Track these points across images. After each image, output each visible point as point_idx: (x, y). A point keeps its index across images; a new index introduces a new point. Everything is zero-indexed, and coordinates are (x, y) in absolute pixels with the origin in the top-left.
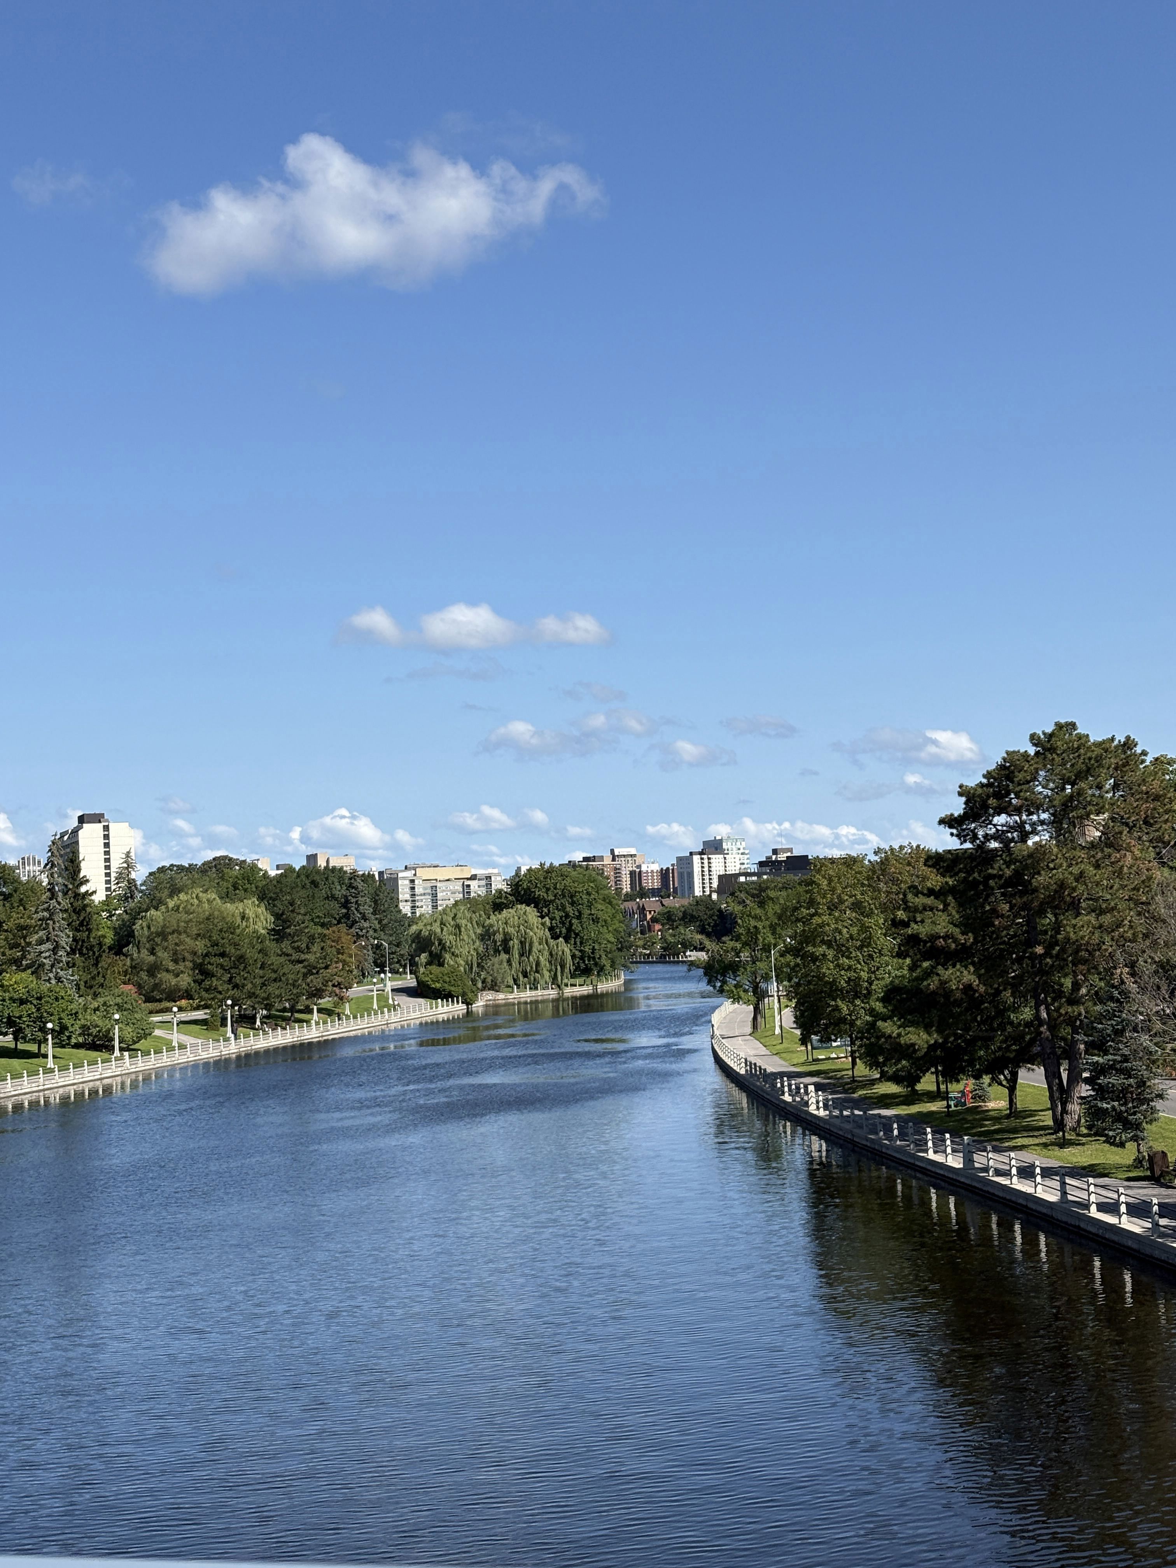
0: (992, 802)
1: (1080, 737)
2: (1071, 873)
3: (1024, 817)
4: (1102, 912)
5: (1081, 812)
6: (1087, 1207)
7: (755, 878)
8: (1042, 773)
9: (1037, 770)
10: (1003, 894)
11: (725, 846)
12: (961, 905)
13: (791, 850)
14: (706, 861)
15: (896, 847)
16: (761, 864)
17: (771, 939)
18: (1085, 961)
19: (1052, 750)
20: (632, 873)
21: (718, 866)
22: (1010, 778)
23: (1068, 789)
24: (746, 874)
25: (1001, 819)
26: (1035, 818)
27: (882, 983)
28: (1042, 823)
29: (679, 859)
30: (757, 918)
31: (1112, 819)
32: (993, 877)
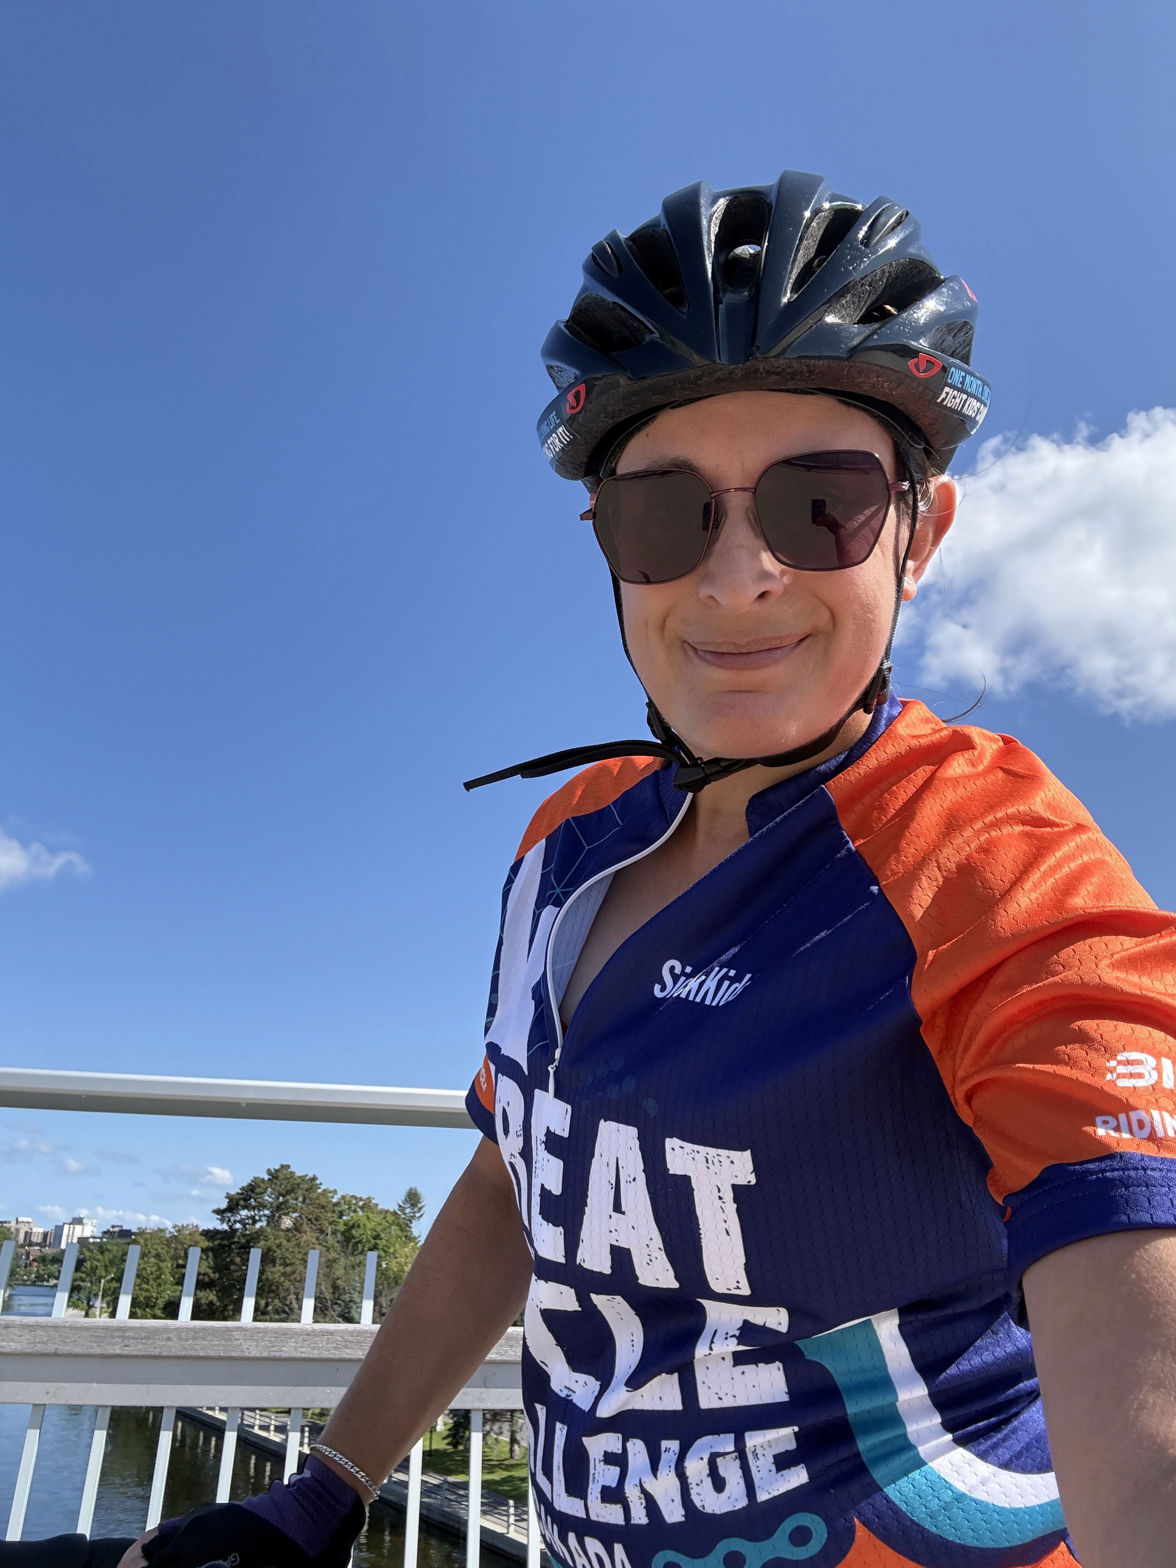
0: (242, 1203)
1: (291, 1172)
2: (275, 1243)
3: (256, 1212)
4: (287, 1265)
5: (286, 1211)
6: (252, 1427)
7: (98, 1240)
8: (270, 1190)
9: (267, 1187)
10: (238, 1253)
11: (84, 1221)
12: (215, 1257)
13: (121, 1227)
14: (72, 1229)
15: (185, 1225)
16: (104, 1233)
17: (104, 1274)
18: (273, 1291)
19: (276, 1178)
20: (26, 1233)
21: (79, 1232)
22: (253, 1191)
23: (281, 1199)
24: (94, 1237)
25: (244, 1213)
26: (261, 1213)
27: (163, 1300)
28: (265, 1215)
29: (57, 1227)
30: (98, 1261)
31: (300, 1216)
32: (234, 1243)
